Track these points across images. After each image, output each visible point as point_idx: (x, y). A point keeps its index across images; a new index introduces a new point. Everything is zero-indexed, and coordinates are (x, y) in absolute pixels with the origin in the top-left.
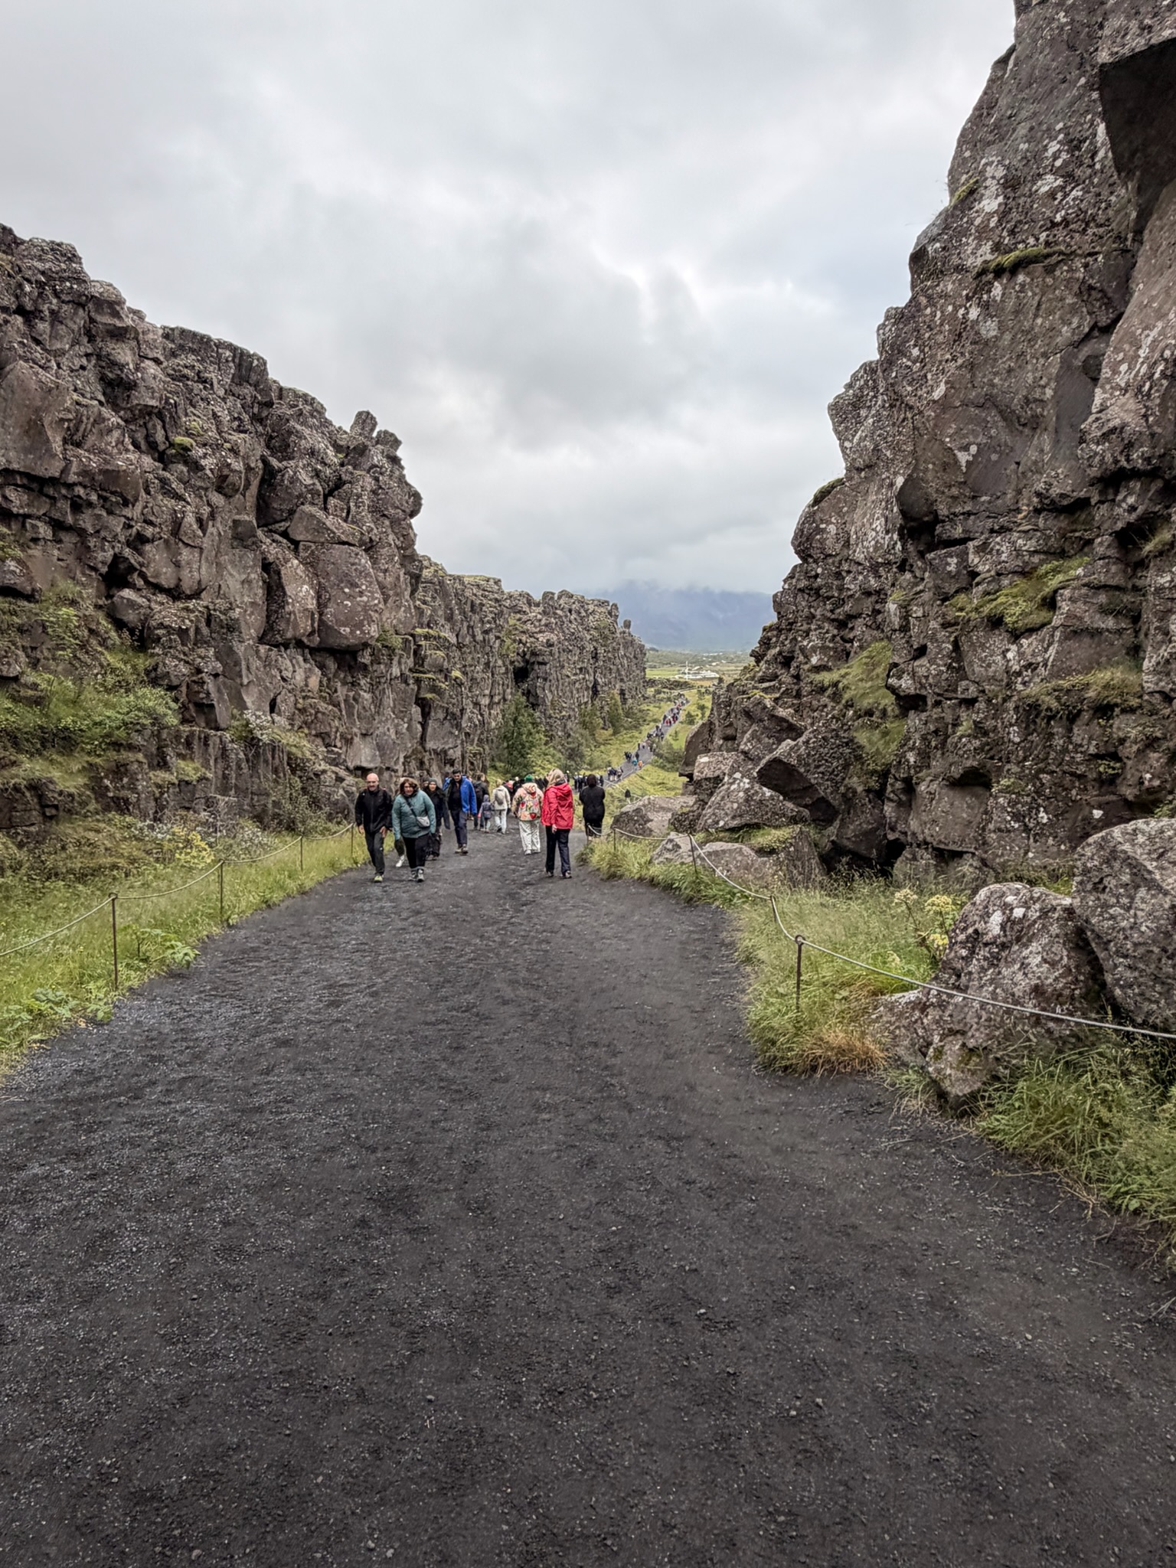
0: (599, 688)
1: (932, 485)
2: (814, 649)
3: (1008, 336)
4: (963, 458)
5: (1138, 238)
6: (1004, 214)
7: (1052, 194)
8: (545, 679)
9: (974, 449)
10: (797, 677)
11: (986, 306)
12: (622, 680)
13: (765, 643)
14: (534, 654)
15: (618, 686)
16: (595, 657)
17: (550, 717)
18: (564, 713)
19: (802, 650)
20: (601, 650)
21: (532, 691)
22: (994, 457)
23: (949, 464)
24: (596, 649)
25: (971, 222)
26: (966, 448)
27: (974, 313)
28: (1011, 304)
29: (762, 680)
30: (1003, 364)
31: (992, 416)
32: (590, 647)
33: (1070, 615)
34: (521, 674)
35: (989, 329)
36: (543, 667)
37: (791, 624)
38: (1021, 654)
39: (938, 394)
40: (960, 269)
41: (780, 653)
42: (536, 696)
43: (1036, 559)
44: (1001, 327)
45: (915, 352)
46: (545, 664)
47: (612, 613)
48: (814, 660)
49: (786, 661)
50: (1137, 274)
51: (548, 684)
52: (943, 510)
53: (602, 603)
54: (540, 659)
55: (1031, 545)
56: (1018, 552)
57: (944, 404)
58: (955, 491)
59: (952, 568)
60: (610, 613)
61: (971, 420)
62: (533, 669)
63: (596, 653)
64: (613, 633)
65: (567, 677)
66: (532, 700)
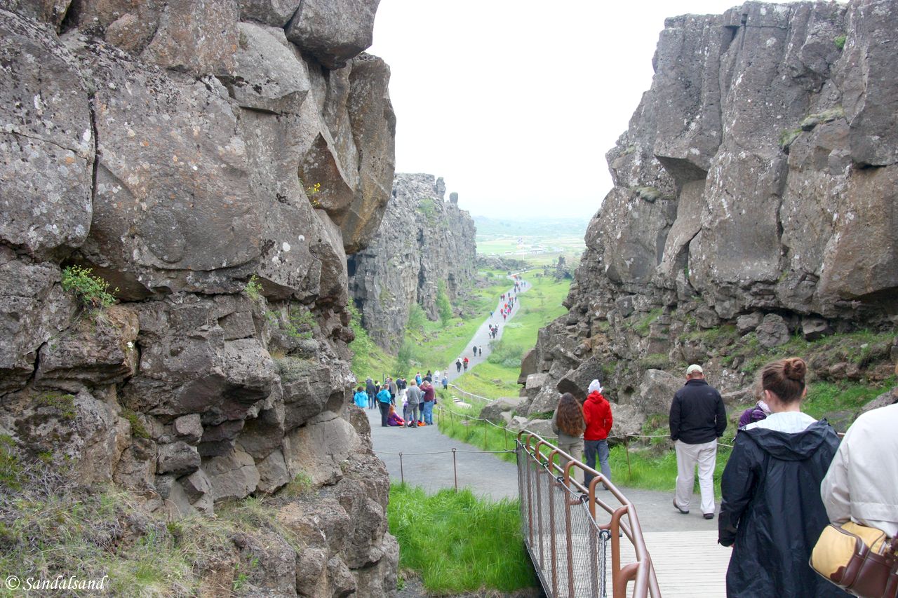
0: (426, 275)
1: (619, 270)
2: (597, 307)
3: (641, 221)
4: (628, 263)
5: (679, 196)
6: (642, 168)
7: (657, 167)
8: (374, 273)
9: (632, 260)
10: (589, 323)
11: (634, 206)
12: (450, 264)
13: (571, 297)
15: (446, 271)
16: (421, 239)
17: (379, 312)
18: (393, 308)
19: (592, 306)
20: (426, 232)
21: (360, 285)
22: (641, 262)
23: (623, 265)
24: (421, 231)
25: (631, 167)
26: (629, 260)
27: (630, 208)
28: (642, 208)
29: (569, 324)
30: (641, 228)
31: (639, 247)
32: (414, 232)
33: (652, 334)
35: (636, 215)
36: (371, 260)
37: (585, 289)
38: (641, 346)
39: (619, 236)
40: (628, 186)
41: (579, 307)
42: (365, 290)
43: (652, 307)
44: (639, 215)
45: (612, 214)
46: (372, 256)
47: (439, 187)
48: (598, 314)
49: (584, 311)
50: (679, 210)
51: (376, 277)
52: (624, 281)
53: (428, 178)
54: (368, 251)
55: (650, 302)
56: (645, 304)
57: (621, 241)
58: (627, 274)
59: (626, 306)
60: (436, 190)
61: (631, 248)
62: (361, 262)
63: (422, 236)
64: (439, 212)
65: (395, 266)
66: (360, 294)
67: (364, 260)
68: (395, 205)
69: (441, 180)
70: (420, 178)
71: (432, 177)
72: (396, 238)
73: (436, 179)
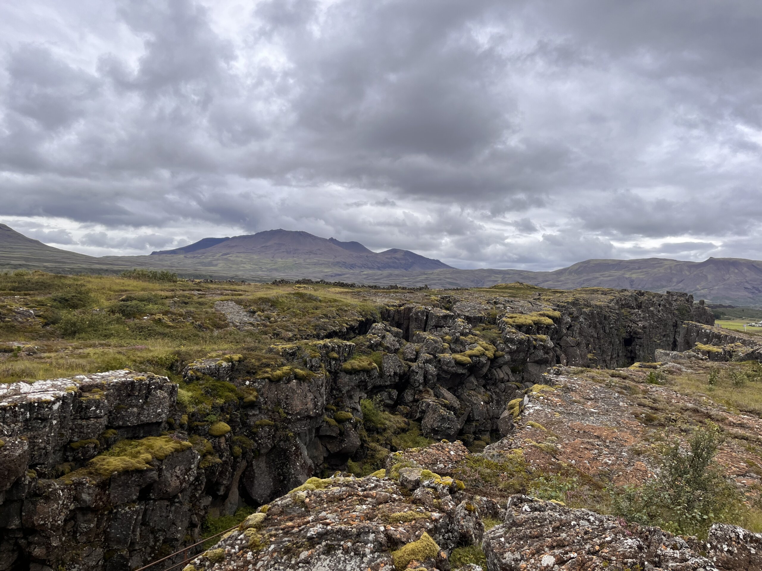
8: (640, 346)
20: (680, 322)
63: (677, 324)
64: (688, 312)
65: (655, 341)
67: (636, 340)
68: (659, 311)
69: (691, 297)
70: (679, 294)
71: (686, 294)
72: (658, 327)
73: (689, 295)
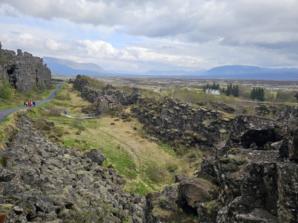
0: (38, 79)
14: (14, 66)
15: (44, 79)
16: (37, 71)
17: (21, 85)
21: (14, 77)
32: (35, 68)
34: (10, 72)
36: (18, 70)
42: (16, 78)
47: (41, 60)
51: (20, 74)
53: (38, 58)
54: (17, 67)
62: (14, 70)
66: (14, 79)
